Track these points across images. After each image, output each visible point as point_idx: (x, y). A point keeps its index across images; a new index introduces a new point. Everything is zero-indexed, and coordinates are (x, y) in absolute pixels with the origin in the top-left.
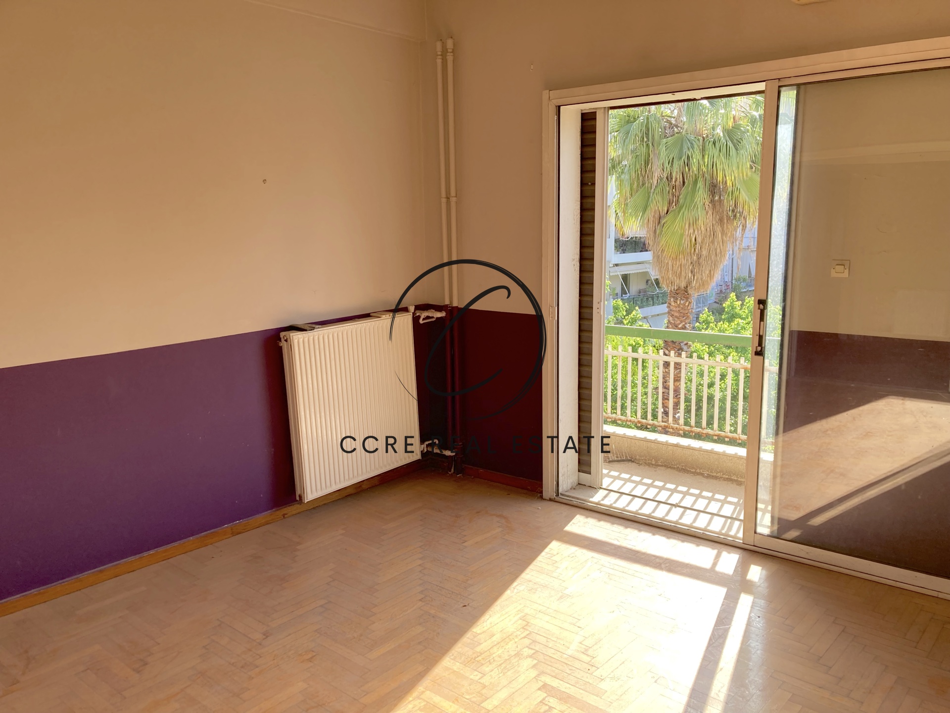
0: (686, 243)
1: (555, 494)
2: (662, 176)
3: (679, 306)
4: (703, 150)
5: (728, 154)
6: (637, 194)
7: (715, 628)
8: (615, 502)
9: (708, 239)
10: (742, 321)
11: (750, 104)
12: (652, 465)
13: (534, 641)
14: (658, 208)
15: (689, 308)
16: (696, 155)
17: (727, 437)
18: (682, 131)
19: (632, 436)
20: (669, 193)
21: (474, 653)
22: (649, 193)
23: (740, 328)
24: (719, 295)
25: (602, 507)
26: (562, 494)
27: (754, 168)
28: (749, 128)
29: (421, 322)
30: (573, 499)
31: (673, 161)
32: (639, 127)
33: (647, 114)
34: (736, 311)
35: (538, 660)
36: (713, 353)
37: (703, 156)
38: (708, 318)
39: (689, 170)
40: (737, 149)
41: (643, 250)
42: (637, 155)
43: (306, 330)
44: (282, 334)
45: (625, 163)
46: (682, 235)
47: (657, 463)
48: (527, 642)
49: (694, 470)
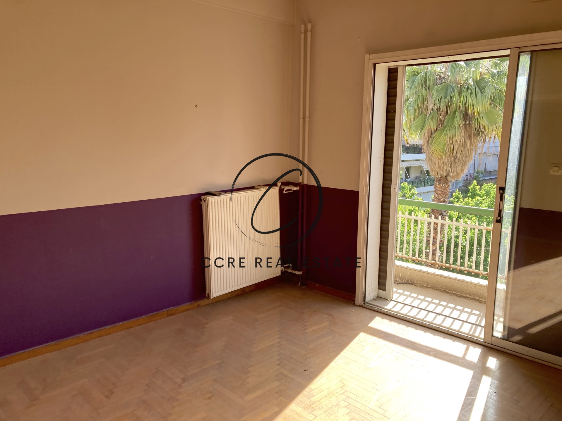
0: (448, 149)
1: (363, 303)
2: (434, 108)
3: (441, 188)
4: (460, 93)
5: (476, 96)
6: (418, 119)
7: (466, 398)
8: (401, 310)
9: (461, 147)
10: (481, 198)
11: (491, 65)
12: (425, 287)
13: (348, 397)
14: (431, 127)
15: (448, 189)
16: (456, 96)
17: (473, 272)
18: (447, 81)
19: (412, 268)
20: (438, 118)
21: (310, 402)
22: (425, 118)
23: (479, 203)
24: (465, 182)
25: (392, 312)
26: (367, 303)
27: (492, 104)
28: (490, 80)
29: (284, 192)
30: (374, 306)
31: (441, 99)
32: (420, 78)
33: (426, 70)
34: (477, 192)
35: (350, 410)
36: (461, 217)
37: (460, 97)
38: (459, 195)
39: (451, 105)
40: (482, 93)
41: (420, 152)
42: (419, 96)
43: (216, 195)
44: (203, 197)
45: (411, 100)
46: (445, 145)
47: (428, 286)
48: (343, 397)
49: (451, 292)
